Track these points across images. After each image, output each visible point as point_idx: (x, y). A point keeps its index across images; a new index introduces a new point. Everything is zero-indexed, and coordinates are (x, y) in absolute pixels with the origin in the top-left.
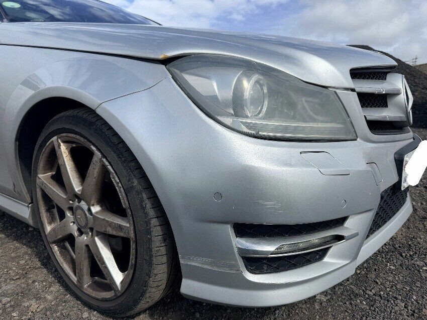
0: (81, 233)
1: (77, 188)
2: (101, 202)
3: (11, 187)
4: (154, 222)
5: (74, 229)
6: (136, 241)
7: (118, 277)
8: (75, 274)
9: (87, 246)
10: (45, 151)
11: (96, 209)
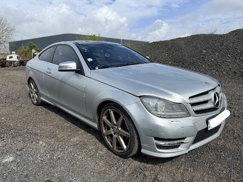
0: (115, 134)
1: (115, 123)
2: (121, 127)
3: (92, 118)
4: (135, 134)
5: (113, 133)
6: (131, 138)
7: (125, 147)
8: (112, 145)
9: (117, 138)
10: (106, 111)
11: (120, 129)
